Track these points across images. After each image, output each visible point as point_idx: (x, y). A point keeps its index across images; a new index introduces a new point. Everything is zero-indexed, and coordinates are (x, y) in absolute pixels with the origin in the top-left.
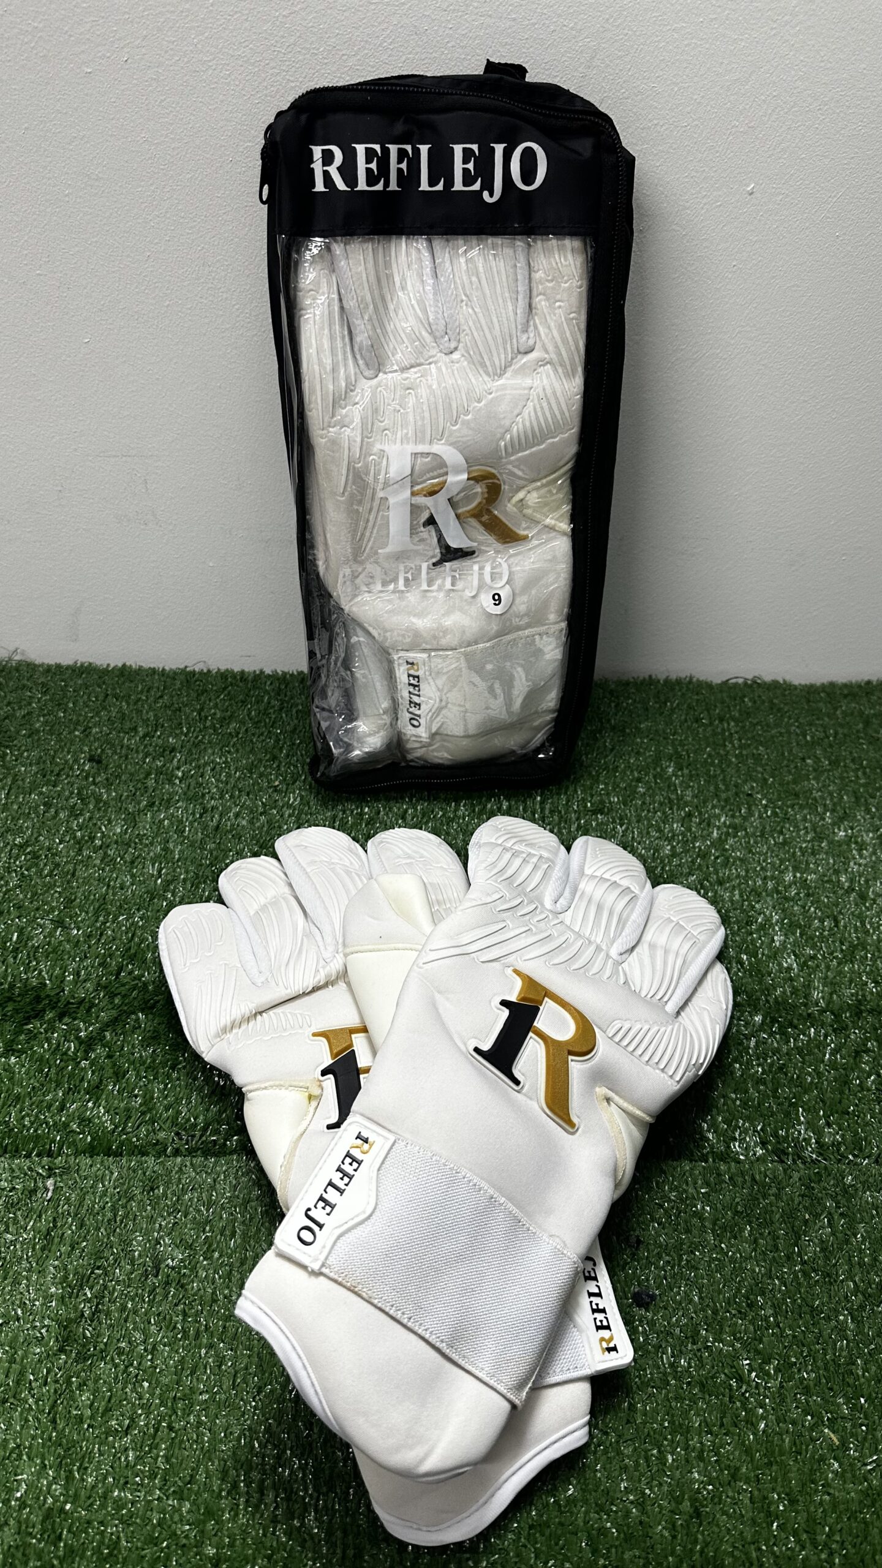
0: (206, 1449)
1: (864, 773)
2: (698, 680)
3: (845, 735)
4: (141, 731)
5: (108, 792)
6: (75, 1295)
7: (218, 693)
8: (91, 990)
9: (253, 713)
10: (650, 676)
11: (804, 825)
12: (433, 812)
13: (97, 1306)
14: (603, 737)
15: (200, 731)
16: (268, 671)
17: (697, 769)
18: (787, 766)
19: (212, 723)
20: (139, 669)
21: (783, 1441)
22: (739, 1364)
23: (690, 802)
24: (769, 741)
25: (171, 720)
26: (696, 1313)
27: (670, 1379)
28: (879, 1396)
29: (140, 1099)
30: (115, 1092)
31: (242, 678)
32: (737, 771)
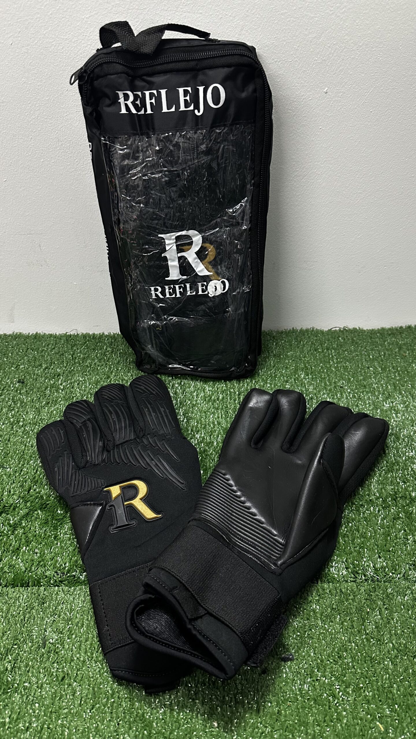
1: (399, 374)
2: (317, 329)
3: (389, 355)
4: (44, 366)
5: (27, 397)
7: (82, 345)
8: (16, 499)
9: (99, 355)
10: (293, 328)
11: (369, 402)
12: (185, 401)
13: (14, 665)
14: (269, 360)
15: (73, 365)
16: (106, 333)
17: (315, 375)
18: (360, 372)
19: (78, 360)
20: (44, 335)
21: (356, 729)
22: (333, 688)
23: (312, 392)
24: (351, 359)
25: (58, 360)
26: (312, 662)
27: (298, 697)
28: (405, 704)
29: (38, 555)
30: (26, 551)
31: (93, 337)
32: (335, 375)
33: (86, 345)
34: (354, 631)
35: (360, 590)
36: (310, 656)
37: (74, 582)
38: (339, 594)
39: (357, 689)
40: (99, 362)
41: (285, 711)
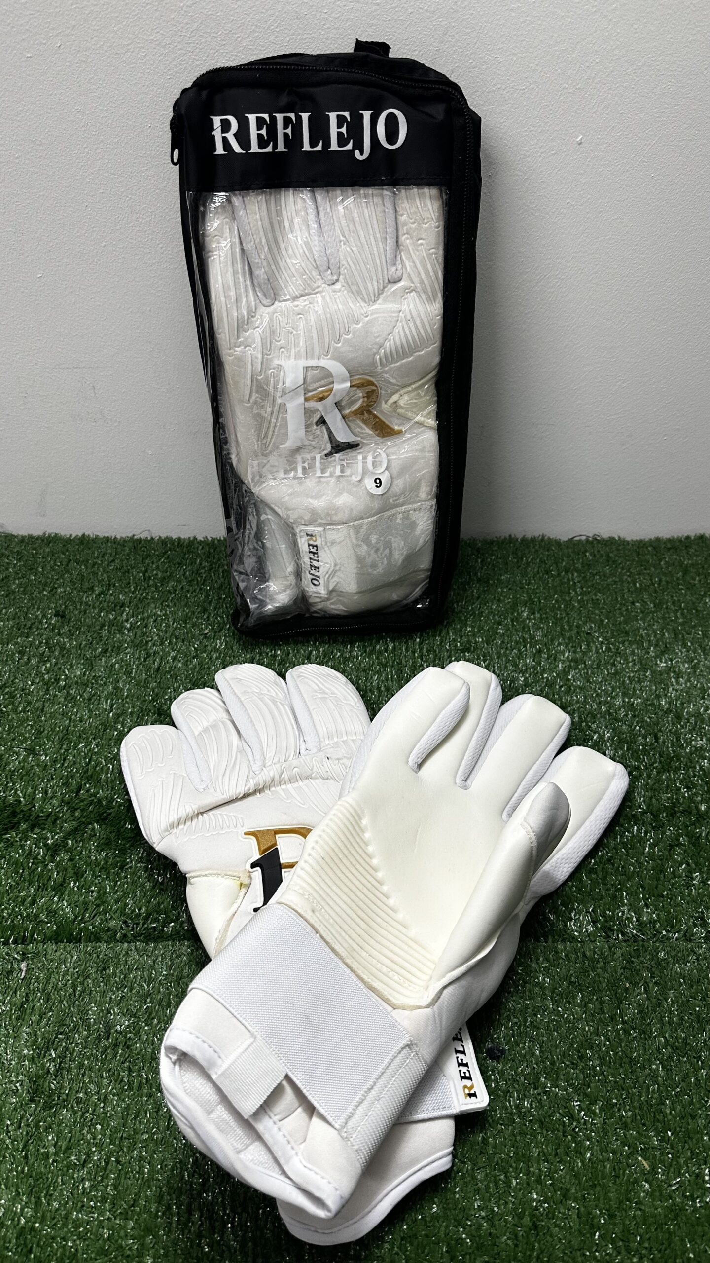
0: (145, 1179)
1: (682, 614)
2: (549, 538)
3: (667, 582)
4: (97, 590)
5: (71, 640)
6: (42, 1056)
7: (159, 556)
8: (56, 805)
9: (188, 573)
10: (510, 536)
11: (632, 658)
12: (332, 653)
13: (60, 1065)
14: (471, 588)
15: (145, 589)
16: (200, 538)
17: (546, 613)
18: (620, 609)
19: (155, 582)
20: (96, 538)
21: (605, 1167)
22: (571, 1105)
23: (541, 640)
24: (605, 588)
25: (121, 580)
26: (537, 1064)
27: (515, 1118)
28: (683, 1130)
30: (76, 889)
31: (178, 544)
32: (579, 614)
33: (166, 556)
34: (605, 1018)
35: (615, 954)
36: (533, 1054)
37: (154, 937)
38: (581, 959)
39: (609, 1107)
40: (190, 585)
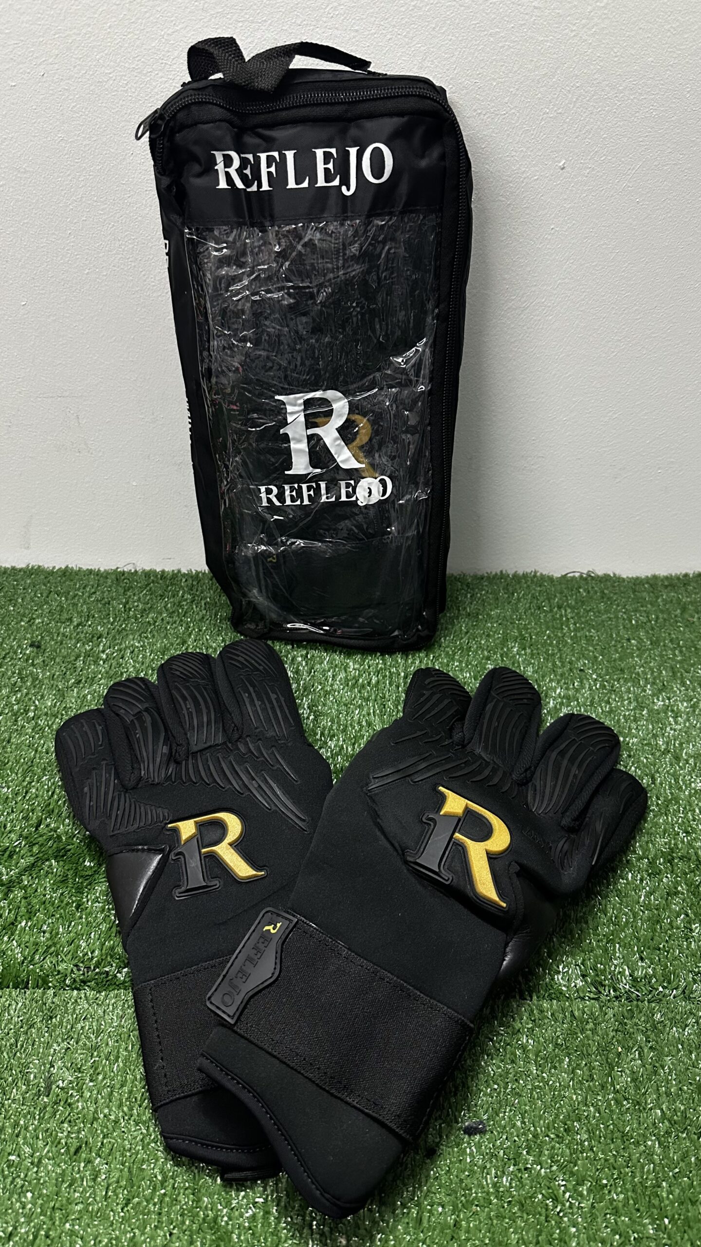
1: (681, 652)
2: (541, 574)
3: (665, 620)
4: (76, 621)
5: (44, 670)
8: (15, 839)
9: (169, 605)
10: (501, 572)
11: (628, 696)
12: (313, 686)
14: (459, 622)
15: (125, 620)
16: (184, 571)
17: (538, 649)
18: (615, 646)
19: (135, 613)
20: (79, 571)
22: (555, 1185)
23: (532, 676)
24: (600, 624)
25: (100, 611)
26: (518, 1136)
27: (492, 1198)
28: (682, 1217)
29: (47, 935)
30: (27, 928)
31: (162, 576)
32: (572, 650)
34: (594, 1085)
35: (606, 1014)
36: (514, 1126)
37: (107, 983)
38: (568, 1019)
39: (598, 1188)
40: (170, 617)
41: (468, 1223)
